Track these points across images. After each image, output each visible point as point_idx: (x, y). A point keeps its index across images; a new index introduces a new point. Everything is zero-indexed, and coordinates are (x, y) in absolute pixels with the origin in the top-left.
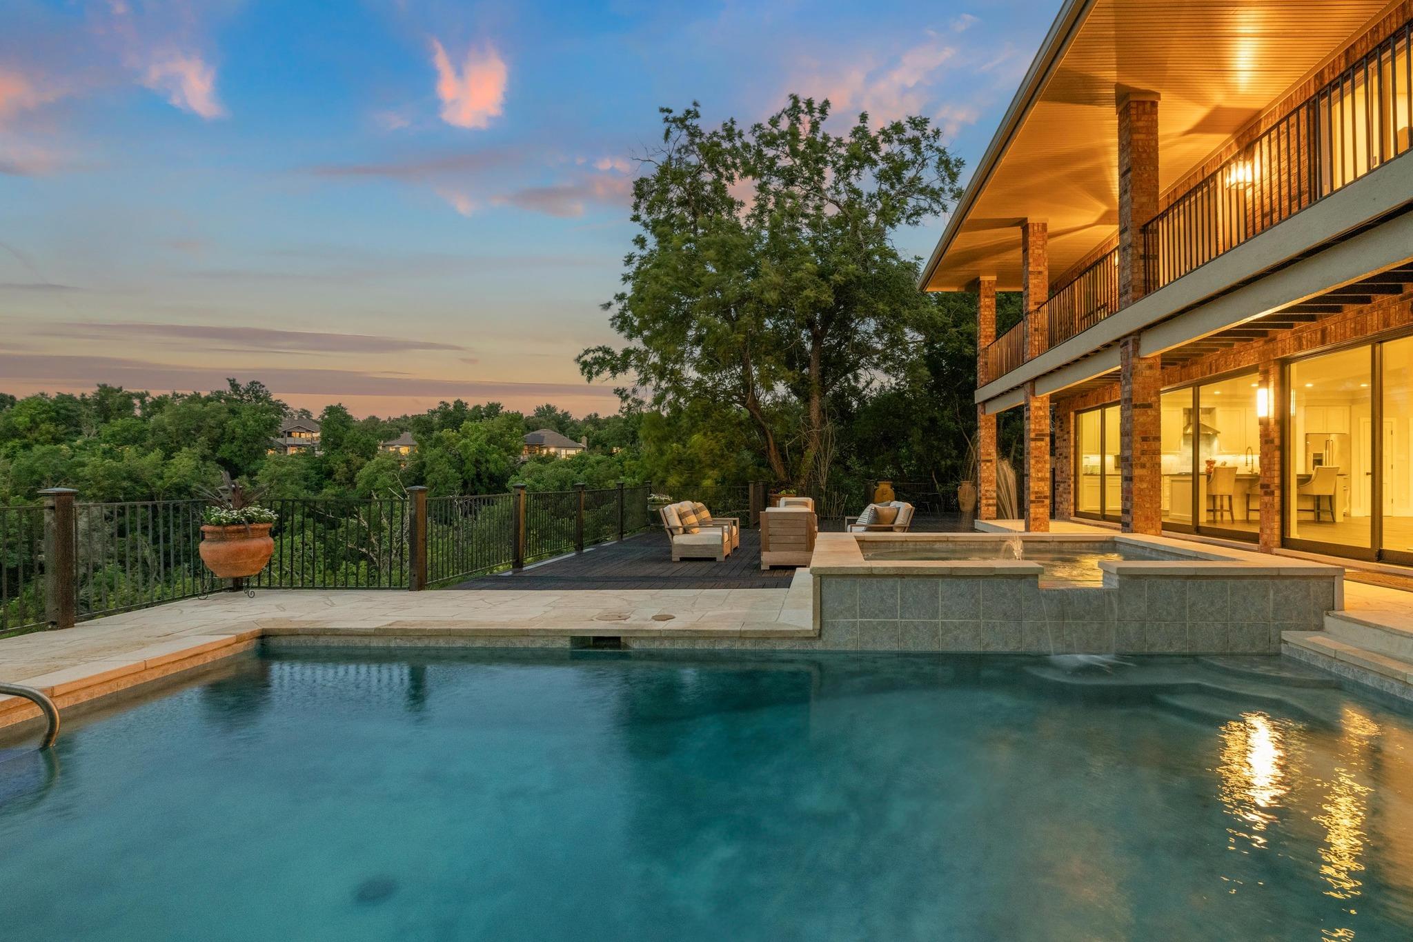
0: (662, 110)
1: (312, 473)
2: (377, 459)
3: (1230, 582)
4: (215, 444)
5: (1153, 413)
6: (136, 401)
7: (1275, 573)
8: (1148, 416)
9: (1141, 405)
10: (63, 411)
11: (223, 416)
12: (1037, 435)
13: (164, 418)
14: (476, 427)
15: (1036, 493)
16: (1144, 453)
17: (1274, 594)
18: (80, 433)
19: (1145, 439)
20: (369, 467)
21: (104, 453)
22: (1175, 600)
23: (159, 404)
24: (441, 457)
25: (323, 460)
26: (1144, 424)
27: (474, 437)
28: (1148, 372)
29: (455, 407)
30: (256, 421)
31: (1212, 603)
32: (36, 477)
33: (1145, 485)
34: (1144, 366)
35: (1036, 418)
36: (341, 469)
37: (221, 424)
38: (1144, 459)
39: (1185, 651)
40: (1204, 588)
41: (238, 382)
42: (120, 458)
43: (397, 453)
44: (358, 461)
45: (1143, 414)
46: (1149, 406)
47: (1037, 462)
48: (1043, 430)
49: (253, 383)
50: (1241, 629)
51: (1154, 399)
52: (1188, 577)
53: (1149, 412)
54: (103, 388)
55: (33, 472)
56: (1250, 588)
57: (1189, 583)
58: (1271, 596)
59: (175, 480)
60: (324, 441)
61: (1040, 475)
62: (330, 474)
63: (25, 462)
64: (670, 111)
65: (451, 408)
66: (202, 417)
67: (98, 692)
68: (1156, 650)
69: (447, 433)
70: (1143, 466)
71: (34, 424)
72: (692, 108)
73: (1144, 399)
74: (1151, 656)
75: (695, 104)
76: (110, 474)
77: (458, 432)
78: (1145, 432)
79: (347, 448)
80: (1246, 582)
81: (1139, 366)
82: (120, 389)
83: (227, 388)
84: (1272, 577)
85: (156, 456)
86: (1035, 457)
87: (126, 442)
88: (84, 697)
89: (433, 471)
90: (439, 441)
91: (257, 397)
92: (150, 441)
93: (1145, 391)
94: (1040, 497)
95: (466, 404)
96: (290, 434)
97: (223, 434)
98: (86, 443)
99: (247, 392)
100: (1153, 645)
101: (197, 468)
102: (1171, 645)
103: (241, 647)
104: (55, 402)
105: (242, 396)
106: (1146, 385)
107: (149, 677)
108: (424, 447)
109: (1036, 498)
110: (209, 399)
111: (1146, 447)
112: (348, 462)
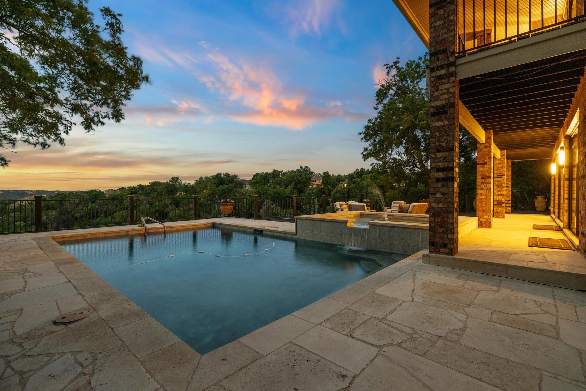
0: (385, 65)
1: (320, 193)
2: (337, 188)
3: (406, 230)
4: (296, 184)
5: (488, 166)
6: (280, 173)
7: (421, 228)
8: (485, 168)
9: (482, 163)
10: (266, 177)
11: (298, 176)
12: (498, 175)
13: (285, 178)
14: (367, 177)
15: (497, 201)
16: (482, 183)
17: (422, 235)
18: (269, 182)
19: (483, 178)
20: (334, 191)
21: (273, 187)
22: (387, 234)
23: (285, 173)
24: (355, 187)
25: (323, 189)
26: (483, 171)
27: (366, 180)
28: (485, 149)
29: (361, 170)
30: (306, 178)
31: (399, 236)
32: (260, 193)
33: (483, 197)
34: (483, 147)
35: (498, 168)
36: (327, 191)
37: (298, 179)
38: (482, 186)
39: (390, 251)
40: (396, 231)
41: (302, 166)
42: (275, 189)
43: (344, 186)
44: (331, 189)
45: (482, 167)
46: (486, 164)
47: (498, 187)
48: (501, 173)
49: (306, 166)
50: (409, 247)
51: (488, 160)
52: (391, 227)
53: (485, 166)
54: (274, 170)
55: (260, 192)
56: (412, 232)
57: (391, 229)
58: (421, 236)
59: (287, 194)
60: (323, 183)
61: (499, 193)
62: (324, 193)
63: (258, 190)
64: (388, 64)
65: (360, 171)
66: (293, 177)
67: (181, 228)
68: (381, 250)
69: (358, 179)
70: (482, 189)
71: (261, 180)
72: (396, 60)
73: (483, 161)
74: (379, 251)
75: (398, 58)
76: (274, 193)
77: (361, 179)
78: (483, 175)
79: (329, 185)
80: (411, 230)
81: (480, 147)
82: (278, 170)
83: (300, 168)
84: (421, 229)
85: (283, 188)
86: (497, 185)
87: (277, 184)
88: (178, 228)
89: (352, 192)
90: (355, 182)
91: (307, 170)
92: (282, 184)
93: (484, 157)
94: (499, 203)
95: (365, 169)
96: (315, 181)
97: (298, 182)
98: (270, 185)
99: (304, 169)
100: (379, 248)
101: (292, 191)
102: (385, 249)
103: (209, 225)
104: (265, 174)
105: (303, 170)
106: (484, 155)
107: (190, 227)
108: (350, 184)
109: (497, 203)
110: (295, 172)
111: (483, 181)
112: (329, 189)
